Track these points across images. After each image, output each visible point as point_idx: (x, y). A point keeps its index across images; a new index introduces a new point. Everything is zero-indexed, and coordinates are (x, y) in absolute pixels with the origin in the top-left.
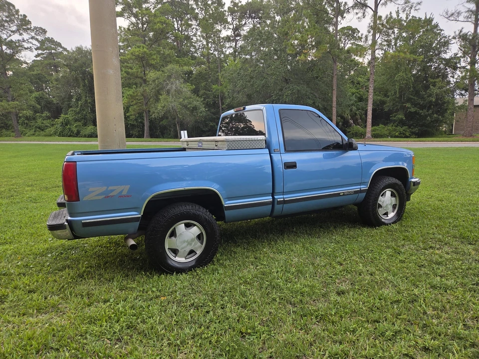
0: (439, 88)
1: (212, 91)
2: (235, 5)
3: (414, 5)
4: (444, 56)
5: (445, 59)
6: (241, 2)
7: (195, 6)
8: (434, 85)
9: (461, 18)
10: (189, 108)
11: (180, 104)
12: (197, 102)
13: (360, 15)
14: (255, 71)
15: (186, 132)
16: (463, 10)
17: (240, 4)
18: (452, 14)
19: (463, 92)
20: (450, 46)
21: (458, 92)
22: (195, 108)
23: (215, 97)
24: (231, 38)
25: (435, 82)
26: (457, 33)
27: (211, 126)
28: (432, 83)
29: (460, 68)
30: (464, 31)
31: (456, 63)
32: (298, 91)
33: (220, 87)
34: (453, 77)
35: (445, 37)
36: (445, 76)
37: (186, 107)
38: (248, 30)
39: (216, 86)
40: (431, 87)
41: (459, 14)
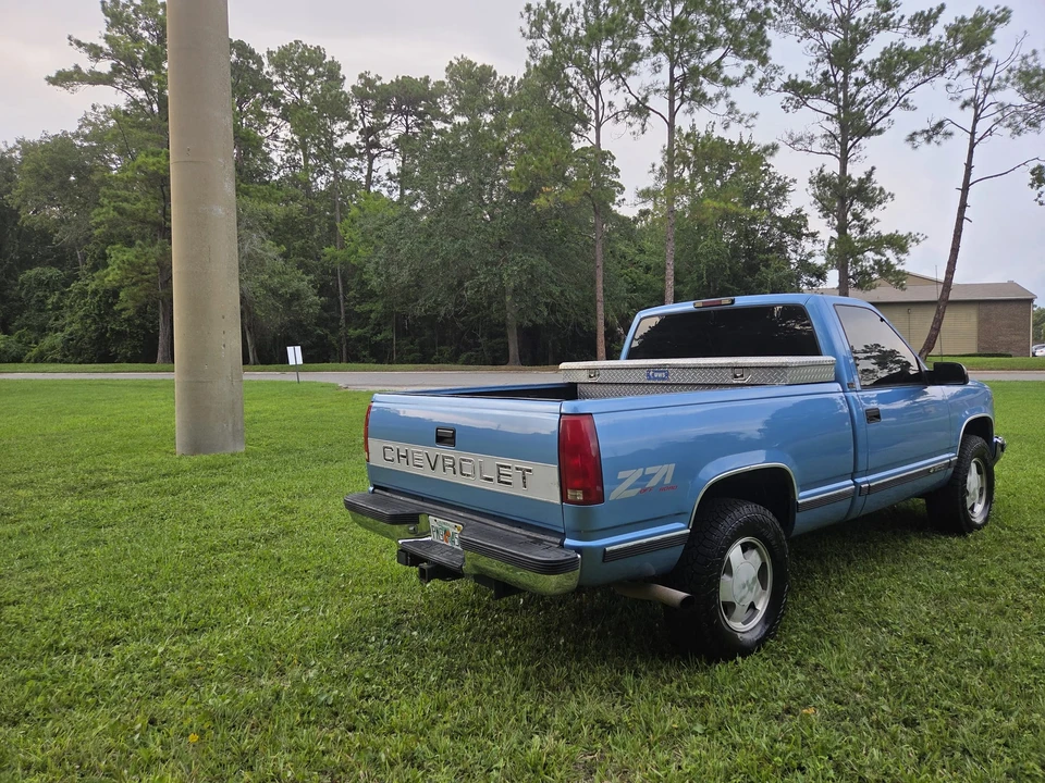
0: (776, 271)
1: (319, 259)
2: (369, 83)
3: (746, 118)
4: (779, 212)
5: (780, 218)
6: (380, 79)
7: (276, 78)
8: (767, 266)
9: (816, 147)
10: (281, 296)
11: (262, 285)
12: (302, 283)
13: (637, 127)
14: (438, 222)
15: (298, 348)
16: (819, 132)
17: (378, 83)
18: (801, 139)
19: (813, 280)
20: (789, 196)
21: (805, 278)
22: (296, 296)
23: (325, 272)
24: (357, 151)
25: (767, 260)
26: (816, 173)
27: (319, 335)
28: (761, 261)
29: (807, 235)
30: (827, 171)
31: (800, 227)
32: (532, 266)
33: (340, 253)
34: (796, 252)
35: (779, 179)
36: (781, 248)
37: (274, 292)
38: (396, 136)
39: (333, 248)
40: (763, 269)
41: (812, 139)
